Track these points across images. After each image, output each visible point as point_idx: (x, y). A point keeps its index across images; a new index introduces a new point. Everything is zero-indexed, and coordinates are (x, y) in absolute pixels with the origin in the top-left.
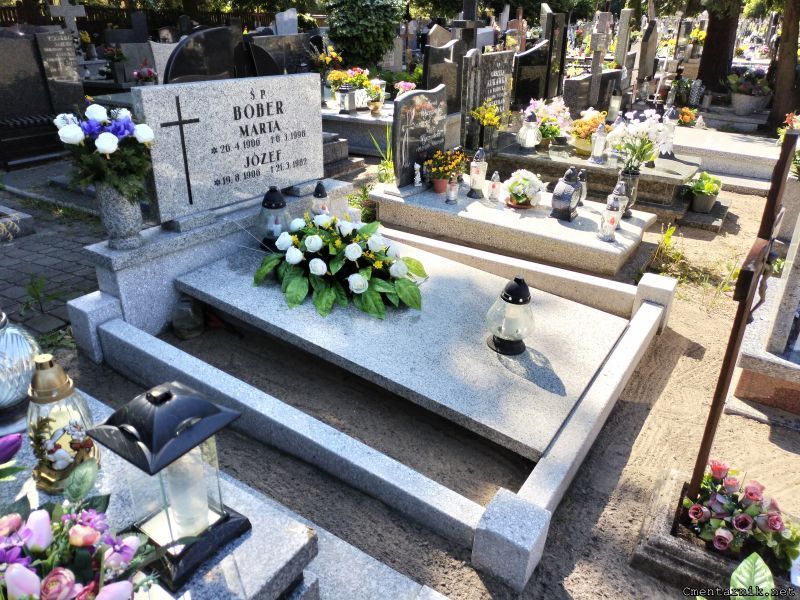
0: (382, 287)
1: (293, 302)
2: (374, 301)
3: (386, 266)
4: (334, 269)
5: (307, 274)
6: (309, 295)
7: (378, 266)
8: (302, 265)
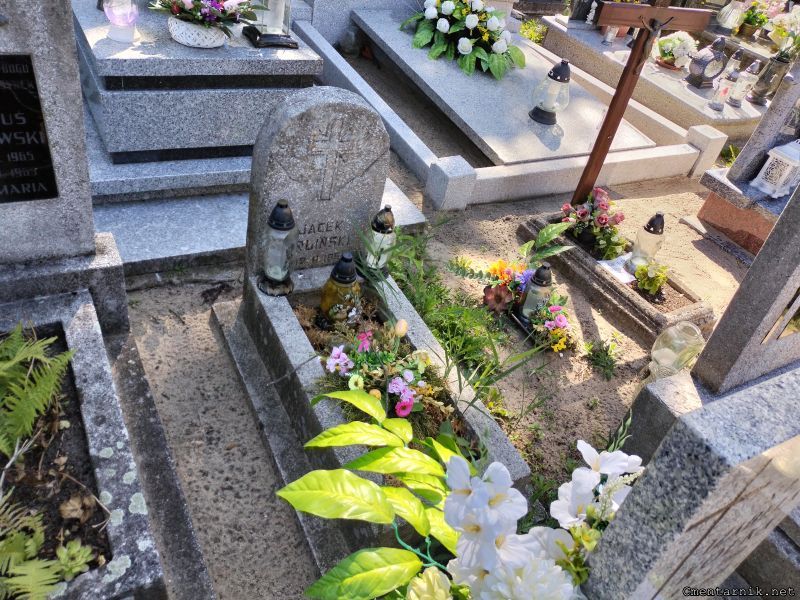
0: (482, 54)
1: (416, 45)
2: (470, 62)
3: (492, 41)
4: (453, 30)
5: (435, 30)
6: (429, 45)
7: (485, 38)
8: (434, 22)
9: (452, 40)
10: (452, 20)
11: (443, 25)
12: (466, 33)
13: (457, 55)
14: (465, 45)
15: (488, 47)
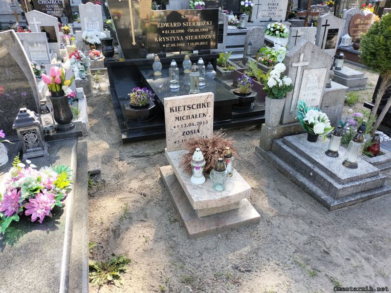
0: (281, 33)
2: (279, 35)
3: (283, 31)
4: (274, 30)
5: (270, 31)
6: (269, 34)
7: (282, 30)
8: (270, 29)
9: (274, 32)
10: (274, 28)
11: (272, 29)
12: (277, 30)
13: (276, 35)
14: (277, 32)
15: (283, 32)
